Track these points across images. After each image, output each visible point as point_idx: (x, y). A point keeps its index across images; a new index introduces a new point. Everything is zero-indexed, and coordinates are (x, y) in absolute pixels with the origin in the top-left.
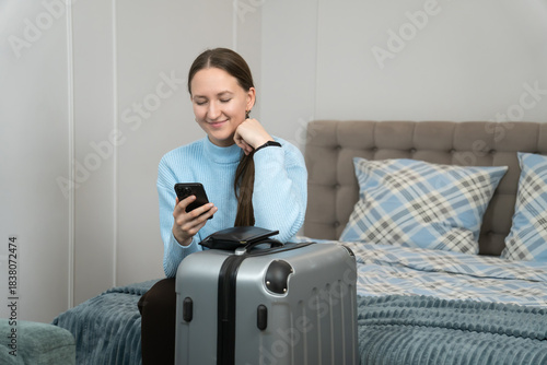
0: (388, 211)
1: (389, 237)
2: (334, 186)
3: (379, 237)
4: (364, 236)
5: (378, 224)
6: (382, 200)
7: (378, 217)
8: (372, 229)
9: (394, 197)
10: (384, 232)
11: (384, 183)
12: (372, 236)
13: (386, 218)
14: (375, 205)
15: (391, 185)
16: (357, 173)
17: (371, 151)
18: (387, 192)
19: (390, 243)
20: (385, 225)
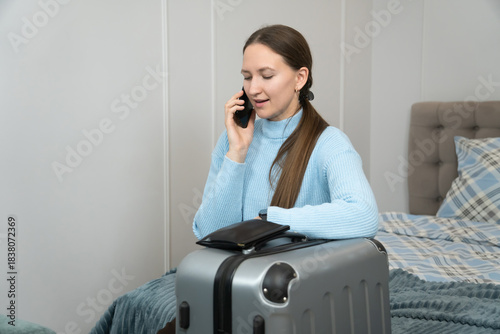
0: (483, 189)
1: (484, 214)
2: (437, 163)
3: (474, 213)
4: (459, 212)
5: (472, 201)
6: (478, 178)
7: (472, 193)
8: (466, 206)
9: (490, 175)
10: (479, 208)
11: (481, 161)
12: (466, 213)
13: (481, 195)
14: (471, 182)
15: (488, 163)
16: (457, 151)
17: (473, 130)
18: (484, 169)
19: (485, 219)
20: (480, 202)
